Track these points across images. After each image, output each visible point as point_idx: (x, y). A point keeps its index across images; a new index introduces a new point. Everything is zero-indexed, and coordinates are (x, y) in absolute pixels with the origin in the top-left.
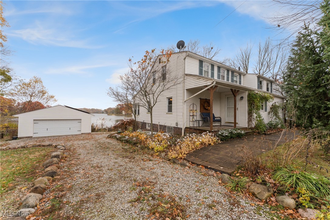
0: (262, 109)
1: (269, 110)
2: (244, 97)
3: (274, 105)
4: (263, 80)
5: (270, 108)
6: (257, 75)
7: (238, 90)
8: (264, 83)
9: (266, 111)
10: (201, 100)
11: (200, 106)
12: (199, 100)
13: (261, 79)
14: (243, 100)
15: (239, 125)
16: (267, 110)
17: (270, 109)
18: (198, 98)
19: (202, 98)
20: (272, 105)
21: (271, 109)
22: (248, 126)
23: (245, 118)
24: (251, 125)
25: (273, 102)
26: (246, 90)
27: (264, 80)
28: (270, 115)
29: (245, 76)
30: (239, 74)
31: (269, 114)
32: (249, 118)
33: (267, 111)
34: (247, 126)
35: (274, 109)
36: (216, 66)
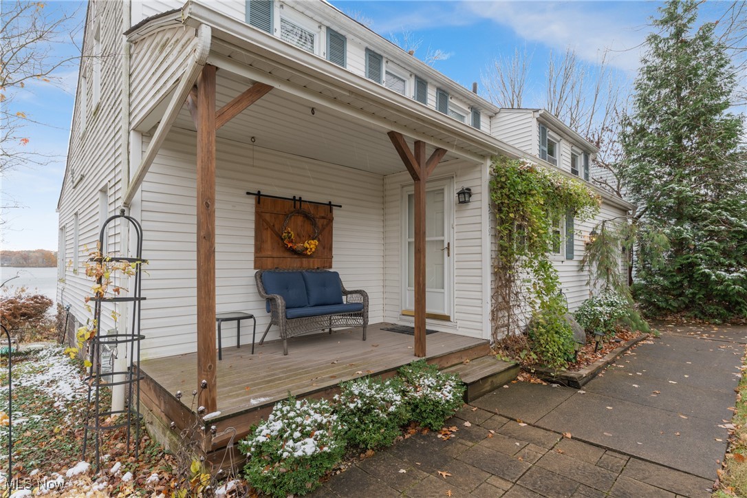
0: (556, 249)
1: (582, 253)
2: (473, 191)
3: (599, 232)
4: (558, 138)
5: (583, 244)
6: (537, 115)
7: (438, 149)
8: (564, 152)
9: (570, 256)
10: (258, 202)
11: (253, 234)
12: (252, 201)
13: (551, 133)
14: (471, 205)
15: (455, 327)
16: (575, 253)
17: (583, 248)
18: (243, 193)
19: (266, 191)
20: (593, 233)
21: (587, 249)
22: (494, 334)
23: (478, 295)
24: (508, 325)
25: (596, 222)
26: (483, 157)
27: (563, 141)
28: (586, 273)
29: (494, 121)
30: (472, 108)
31: (581, 270)
32: (496, 293)
33: (575, 258)
34: (487, 335)
35: (598, 247)
36: (358, 45)
